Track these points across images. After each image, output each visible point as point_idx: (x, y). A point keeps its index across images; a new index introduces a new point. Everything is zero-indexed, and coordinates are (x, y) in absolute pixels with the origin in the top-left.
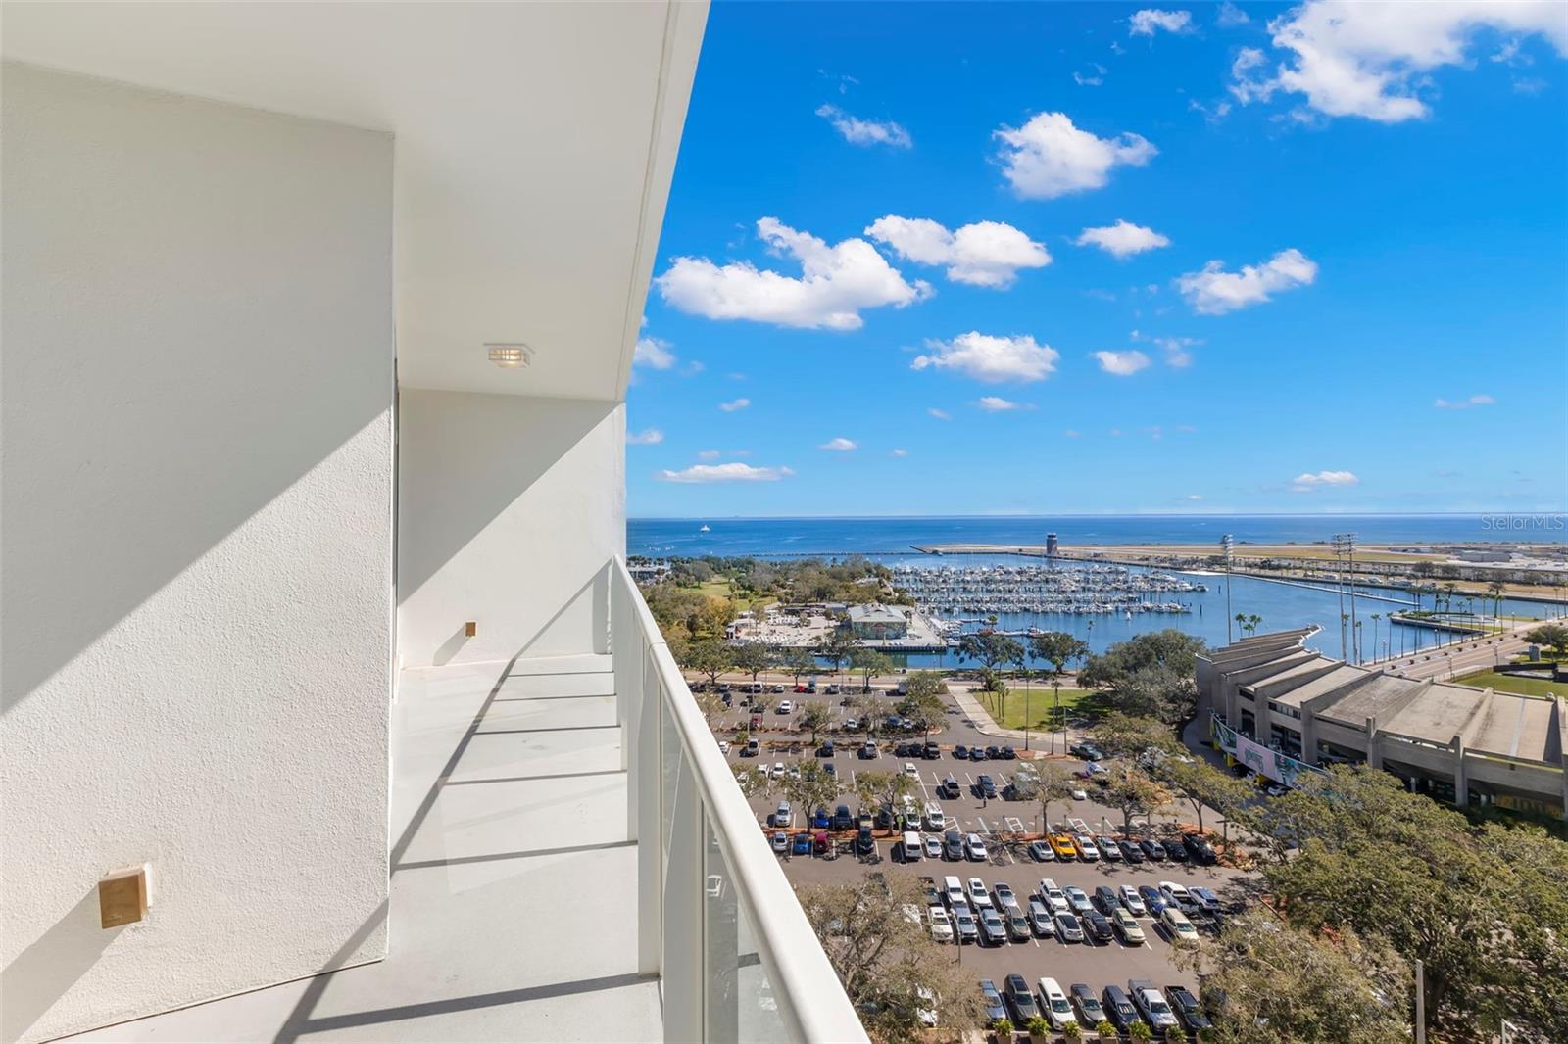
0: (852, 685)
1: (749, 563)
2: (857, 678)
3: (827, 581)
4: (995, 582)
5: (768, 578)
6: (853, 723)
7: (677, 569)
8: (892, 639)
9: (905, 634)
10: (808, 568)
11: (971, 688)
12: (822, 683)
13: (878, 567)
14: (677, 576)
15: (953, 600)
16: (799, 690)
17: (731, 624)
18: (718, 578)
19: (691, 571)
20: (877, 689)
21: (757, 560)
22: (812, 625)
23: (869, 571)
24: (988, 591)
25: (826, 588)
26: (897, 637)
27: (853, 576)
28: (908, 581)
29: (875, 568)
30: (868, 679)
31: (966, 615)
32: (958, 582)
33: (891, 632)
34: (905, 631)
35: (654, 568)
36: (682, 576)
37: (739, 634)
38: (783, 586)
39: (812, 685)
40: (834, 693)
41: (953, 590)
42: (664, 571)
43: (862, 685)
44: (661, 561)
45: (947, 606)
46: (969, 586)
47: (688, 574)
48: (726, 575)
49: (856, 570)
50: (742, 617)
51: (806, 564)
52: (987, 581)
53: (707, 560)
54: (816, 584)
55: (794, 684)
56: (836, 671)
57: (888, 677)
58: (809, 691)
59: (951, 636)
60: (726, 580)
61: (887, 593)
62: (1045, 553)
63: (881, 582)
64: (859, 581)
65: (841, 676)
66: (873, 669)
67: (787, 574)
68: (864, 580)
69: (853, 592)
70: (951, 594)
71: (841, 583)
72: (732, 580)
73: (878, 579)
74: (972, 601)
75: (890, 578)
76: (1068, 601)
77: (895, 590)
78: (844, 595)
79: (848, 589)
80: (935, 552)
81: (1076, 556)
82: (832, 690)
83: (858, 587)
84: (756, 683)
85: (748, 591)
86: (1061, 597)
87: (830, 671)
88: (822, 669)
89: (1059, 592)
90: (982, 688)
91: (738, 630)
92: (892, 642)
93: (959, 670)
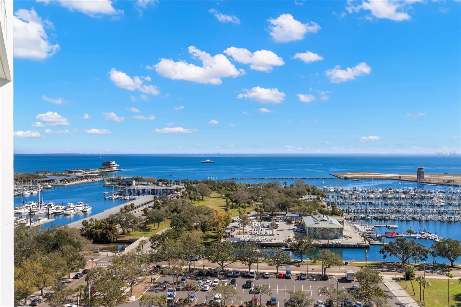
0: (314, 273)
1: (233, 184)
2: (317, 269)
3: (285, 199)
4: (390, 199)
5: (247, 195)
6: (321, 304)
7: (188, 188)
8: (333, 239)
9: (341, 235)
10: (271, 188)
11: (394, 276)
12: (295, 271)
13: (314, 188)
14: (190, 193)
15: (366, 212)
16: (280, 276)
17: (228, 227)
18: (214, 194)
19: (197, 190)
20: (331, 277)
21: (237, 183)
22: (279, 228)
23: (308, 191)
24: (386, 205)
25: (285, 202)
26: (336, 238)
27: (299, 194)
28: (333, 197)
29: (312, 189)
30: (325, 269)
31: (375, 221)
32: (365, 199)
33: (332, 234)
34: (341, 233)
35: (175, 187)
36: (192, 192)
37: (233, 234)
38: (256, 201)
39: (288, 273)
40: (304, 279)
41: (364, 204)
42: (180, 189)
43: (321, 273)
44: (177, 182)
45: (362, 215)
46: (373, 201)
47: (196, 191)
48: (219, 192)
49: (301, 190)
50: (233, 221)
51: (269, 186)
52: (384, 198)
53: (207, 182)
54: (278, 200)
55: (276, 271)
56: (301, 262)
57: (338, 268)
58: (287, 277)
59: (371, 237)
60: (220, 195)
61: (324, 207)
62: (416, 179)
63: (318, 198)
64: (304, 198)
65: (306, 266)
66: (329, 263)
67: (257, 192)
68: (307, 197)
69: (303, 206)
70: (363, 207)
71: (294, 199)
72: (223, 195)
73: (316, 197)
74: (378, 212)
75: (322, 196)
76: (440, 213)
77: (328, 204)
78: (297, 208)
79: (298, 203)
80: (346, 178)
81: (436, 181)
82: (302, 277)
83: (305, 202)
84: (251, 271)
85: (235, 204)
86: (435, 210)
87: (298, 262)
88: (292, 260)
89: (433, 206)
90: (402, 277)
91: (232, 231)
92: (334, 241)
93: (384, 264)
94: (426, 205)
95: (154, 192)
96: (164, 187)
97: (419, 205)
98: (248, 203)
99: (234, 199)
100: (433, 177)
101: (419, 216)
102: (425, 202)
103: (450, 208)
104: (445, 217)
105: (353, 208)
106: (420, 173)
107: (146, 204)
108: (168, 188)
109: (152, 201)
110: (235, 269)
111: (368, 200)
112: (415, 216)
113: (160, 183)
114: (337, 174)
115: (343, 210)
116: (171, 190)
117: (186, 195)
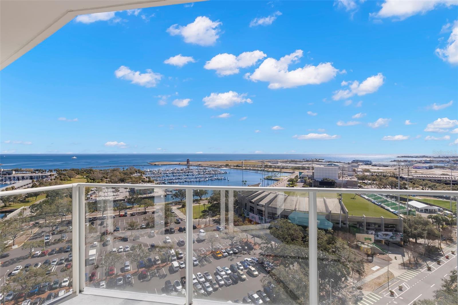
0: (140, 211)
1: (91, 170)
2: (142, 209)
3: (123, 176)
4: (176, 173)
5: (100, 176)
6: (144, 225)
7: (60, 174)
8: (149, 194)
9: (153, 192)
10: (115, 171)
11: (177, 207)
12: (129, 212)
13: (139, 170)
14: (60, 177)
15: (165, 180)
16: (120, 216)
17: (88, 194)
18: (78, 176)
19: (66, 175)
20: (148, 212)
21: (94, 169)
22: (120, 191)
23: (136, 171)
24: (174, 176)
25: (124, 178)
26: (151, 193)
27: (131, 173)
28: (149, 174)
29: (138, 170)
30: (145, 209)
31: (169, 184)
32: (164, 174)
33: (149, 192)
34: (153, 191)
35: (49, 174)
36: (62, 176)
37: (92, 197)
38: (106, 178)
39: (126, 213)
40: (134, 215)
41: (164, 176)
42: (53, 175)
43: (143, 211)
44: (51, 171)
45: (163, 181)
46: (168, 175)
47: (65, 175)
48: (82, 175)
49: (132, 171)
50: (92, 190)
51: (114, 170)
52: (173, 173)
53: (73, 170)
54: (120, 177)
55: (119, 214)
56: (133, 207)
57: (152, 207)
58: (125, 215)
59: (167, 191)
60: (82, 177)
61: (145, 179)
62: (186, 164)
63: (141, 175)
64: (134, 175)
65: (135, 209)
66: (147, 205)
67: (107, 174)
68: (136, 175)
69: (134, 179)
70: (163, 177)
71: (128, 176)
72: (85, 177)
73: (140, 174)
74: (170, 179)
75: (144, 174)
76: (196, 178)
77: (147, 178)
78: (130, 180)
79: (131, 178)
80: (155, 165)
81: (194, 165)
82: (134, 214)
83: (134, 177)
84: (104, 216)
85: (93, 181)
86: (194, 177)
87: (131, 207)
88: (128, 207)
89: (193, 175)
90: (181, 207)
91: (91, 196)
92: (150, 195)
93: (173, 202)
94: (190, 175)
95: (31, 178)
96: (40, 174)
97: (188, 175)
98: (101, 180)
99: (92, 178)
100: (193, 163)
101: (188, 180)
102: (190, 173)
103: (200, 176)
104: (198, 180)
105: (159, 179)
106: (188, 161)
107: (25, 186)
108: (43, 174)
109: (30, 184)
110: (93, 217)
111: (166, 175)
112: (186, 180)
113: (37, 172)
114: (150, 163)
115: (154, 180)
116: (45, 176)
117: (58, 178)
